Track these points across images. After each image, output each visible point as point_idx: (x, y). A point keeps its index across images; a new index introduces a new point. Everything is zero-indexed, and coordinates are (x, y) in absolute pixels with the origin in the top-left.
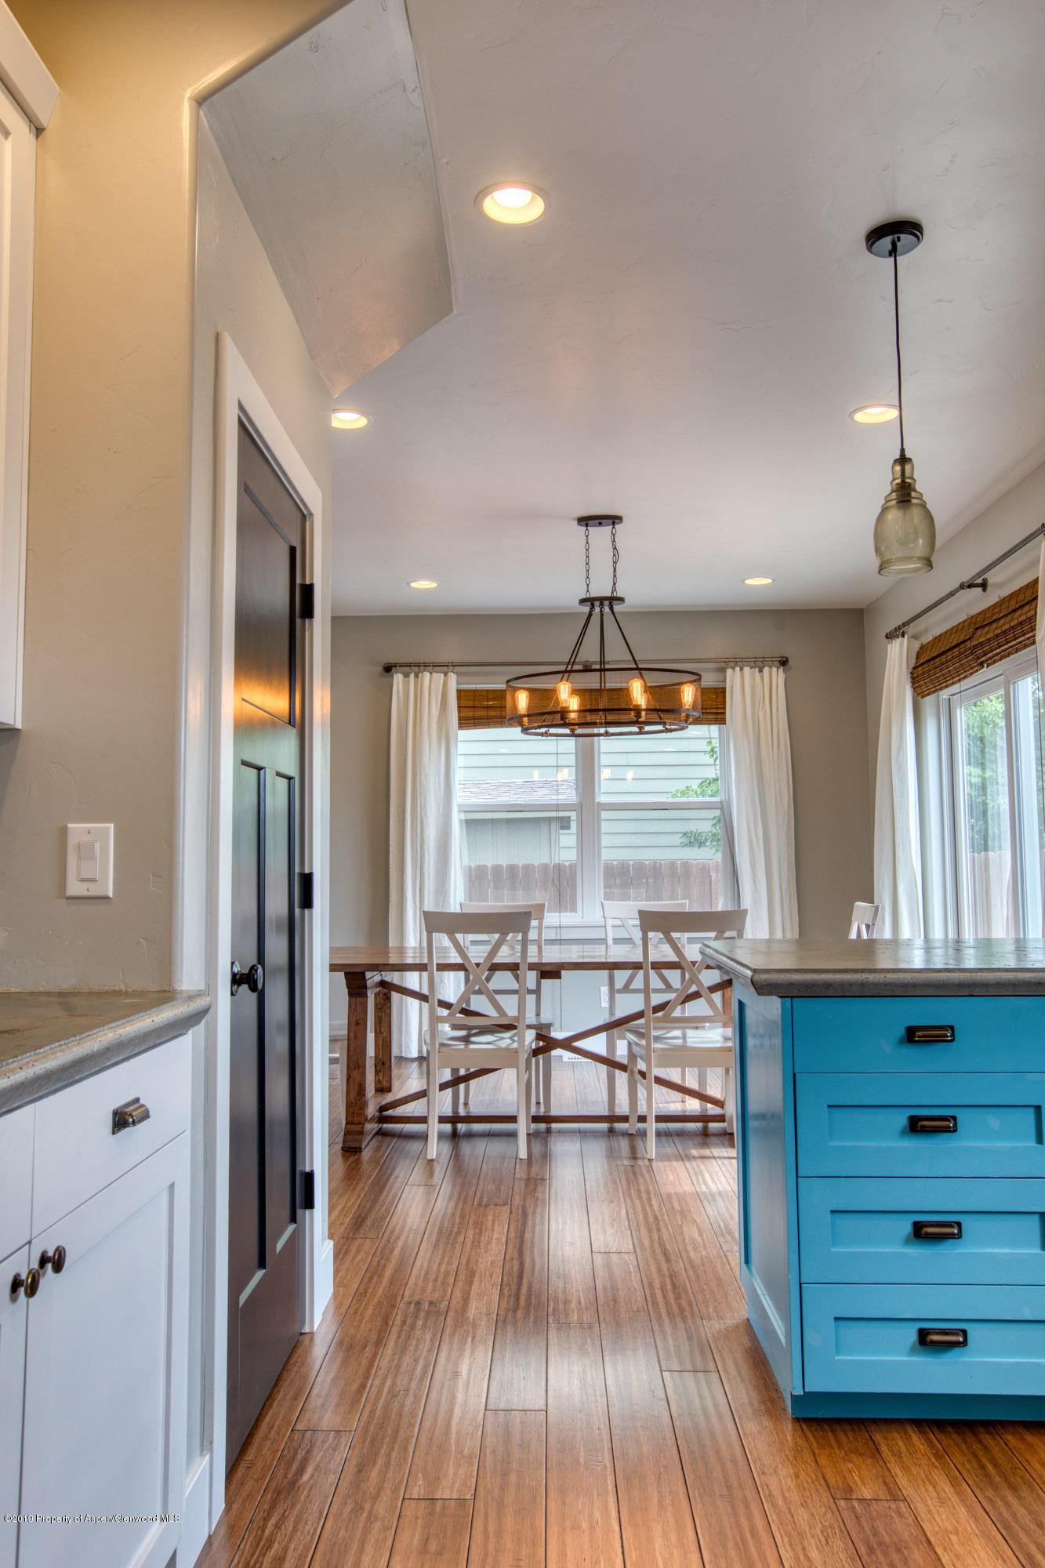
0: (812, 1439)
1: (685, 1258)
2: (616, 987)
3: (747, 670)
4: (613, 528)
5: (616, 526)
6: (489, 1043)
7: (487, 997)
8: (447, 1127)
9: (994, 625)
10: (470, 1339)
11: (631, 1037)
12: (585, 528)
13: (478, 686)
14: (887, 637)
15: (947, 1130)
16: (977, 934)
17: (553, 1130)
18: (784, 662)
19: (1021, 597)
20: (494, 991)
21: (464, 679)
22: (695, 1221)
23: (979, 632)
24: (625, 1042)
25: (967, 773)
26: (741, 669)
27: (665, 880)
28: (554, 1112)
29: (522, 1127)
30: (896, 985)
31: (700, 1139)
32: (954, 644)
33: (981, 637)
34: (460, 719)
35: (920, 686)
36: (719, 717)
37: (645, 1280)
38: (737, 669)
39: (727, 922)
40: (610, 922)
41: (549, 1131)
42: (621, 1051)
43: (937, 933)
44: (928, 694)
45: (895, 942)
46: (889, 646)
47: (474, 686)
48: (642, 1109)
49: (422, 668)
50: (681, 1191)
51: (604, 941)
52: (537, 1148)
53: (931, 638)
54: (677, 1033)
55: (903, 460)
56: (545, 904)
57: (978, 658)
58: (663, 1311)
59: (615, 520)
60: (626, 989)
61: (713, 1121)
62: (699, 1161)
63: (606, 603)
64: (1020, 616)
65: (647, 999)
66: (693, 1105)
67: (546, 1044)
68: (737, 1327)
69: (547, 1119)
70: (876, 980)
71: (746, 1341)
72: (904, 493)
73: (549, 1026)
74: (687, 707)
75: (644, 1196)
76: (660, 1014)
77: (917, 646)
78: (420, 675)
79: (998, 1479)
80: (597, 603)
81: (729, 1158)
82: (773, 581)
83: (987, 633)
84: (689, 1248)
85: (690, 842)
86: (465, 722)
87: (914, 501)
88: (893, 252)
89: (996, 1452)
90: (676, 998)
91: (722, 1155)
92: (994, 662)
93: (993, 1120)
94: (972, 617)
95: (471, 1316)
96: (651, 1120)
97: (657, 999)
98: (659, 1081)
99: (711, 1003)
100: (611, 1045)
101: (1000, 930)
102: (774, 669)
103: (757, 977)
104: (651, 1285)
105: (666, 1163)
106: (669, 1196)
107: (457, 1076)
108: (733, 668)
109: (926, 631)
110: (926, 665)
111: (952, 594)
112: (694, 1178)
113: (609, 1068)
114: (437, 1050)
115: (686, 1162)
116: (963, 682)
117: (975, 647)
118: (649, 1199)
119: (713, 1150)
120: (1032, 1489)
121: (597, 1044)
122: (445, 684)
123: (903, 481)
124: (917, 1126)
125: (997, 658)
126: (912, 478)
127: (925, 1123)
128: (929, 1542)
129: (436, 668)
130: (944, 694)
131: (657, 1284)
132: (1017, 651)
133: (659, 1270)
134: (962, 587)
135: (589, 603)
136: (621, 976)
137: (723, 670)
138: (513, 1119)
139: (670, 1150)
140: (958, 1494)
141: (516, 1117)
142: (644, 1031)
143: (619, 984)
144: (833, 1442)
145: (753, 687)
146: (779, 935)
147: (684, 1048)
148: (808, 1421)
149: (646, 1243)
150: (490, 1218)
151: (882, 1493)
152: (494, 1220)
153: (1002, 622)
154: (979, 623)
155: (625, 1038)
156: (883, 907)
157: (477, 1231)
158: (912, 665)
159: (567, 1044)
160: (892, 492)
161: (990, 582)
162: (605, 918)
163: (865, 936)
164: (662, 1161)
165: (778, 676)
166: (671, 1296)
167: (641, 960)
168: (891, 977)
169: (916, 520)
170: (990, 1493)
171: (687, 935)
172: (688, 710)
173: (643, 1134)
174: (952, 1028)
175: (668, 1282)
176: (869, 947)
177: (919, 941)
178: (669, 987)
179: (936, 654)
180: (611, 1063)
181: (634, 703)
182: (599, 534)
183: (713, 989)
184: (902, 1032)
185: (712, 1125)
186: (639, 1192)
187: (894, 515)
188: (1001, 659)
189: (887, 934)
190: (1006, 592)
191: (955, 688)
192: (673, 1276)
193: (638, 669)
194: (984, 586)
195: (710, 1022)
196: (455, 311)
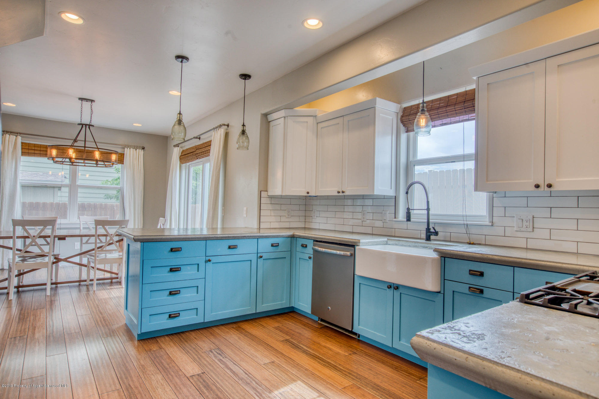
0: (142, 342)
1: (107, 313)
2: (83, 242)
3: (131, 149)
4: (91, 103)
5: (93, 103)
6: (33, 261)
7: (37, 246)
8: (16, 290)
9: (201, 149)
10: (37, 342)
11: (88, 256)
12: (81, 101)
13: (30, 142)
14: (174, 146)
15: (178, 270)
16: (191, 226)
17: (58, 286)
18: (143, 148)
19: (208, 144)
20: (40, 245)
21: (23, 139)
22: (109, 304)
23: (197, 150)
24: (87, 258)
25: (192, 182)
26: (130, 149)
27: (98, 209)
28: (59, 281)
29: (49, 287)
30: (169, 239)
31: (110, 284)
32: (191, 152)
33: (198, 152)
34: (22, 152)
35: (182, 161)
36: (122, 162)
37: (95, 319)
38: (129, 149)
39: (121, 223)
40: (82, 223)
41: (56, 287)
42: (85, 261)
43: (182, 227)
44: (184, 164)
45: (170, 229)
46: (174, 149)
47: (29, 142)
48: (92, 277)
49: (5, 133)
50: (104, 297)
51: (80, 228)
52: (53, 293)
53: (185, 149)
54: (104, 255)
55: (180, 114)
56: (57, 217)
57: (197, 157)
58: (101, 325)
59: (92, 101)
60: (87, 242)
61: (114, 279)
62: (110, 290)
63: (88, 126)
64: (207, 148)
65: (96, 245)
66: (108, 275)
67: (57, 260)
68: (123, 325)
69: (56, 283)
70: (164, 238)
71: (125, 328)
72: (180, 122)
73: (58, 255)
74: (113, 161)
75: (93, 300)
76: (100, 249)
77: (182, 150)
78: (4, 135)
79: (184, 341)
80: (84, 126)
81: (120, 288)
82: (142, 125)
83: (199, 151)
84: (108, 311)
85: (107, 198)
86: (23, 154)
87: (182, 124)
88: (182, 62)
89: (184, 337)
90: (105, 245)
91: (117, 287)
92: (200, 158)
93: (189, 267)
94: (196, 146)
95: (37, 337)
96: (95, 280)
97: (98, 245)
98: (98, 269)
99: (116, 246)
100: (81, 260)
101: (198, 226)
102: (140, 150)
103: (135, 238)
104: (97, 321)
105: (100, 291)
106: (101, 299)
107: (20, 273)
108: (127, 148)
109: (184, 146)
110: (183, 156)
111: (191, 139)
112: (109, 294)
113: (80, 266)
114: (15, 264)
115: (106, 291)
116: (192, 162)
117: (196, 154)
118: (95, 301)
119: (114, 286)
120: (190, 341)
121: (77, 259)
122: (16, 140)
123: (180, 119)
124: (172, 270)
125: (201, 157)
126: (182, 119)
127: (173, 269)
128: (168, 354)
129: (11, 133)
130: (188, 164)
131: (99, 320)
132: (206, 157)
133: (99, 317)
134: (194, 138)
135: (81, 125)
136: (85, 239)
137: (124, 148)
138: (45, 284)
139: (100, 287)
140: (175, 345)
141: (46, 284)
142: (94, 255)
143: (84, 241)
144: (147, 342)
145: (133, 155)
146: (137, 227)
147: (105, 259)
148: (141, 340)
149: (95, 311)
150: (39, 312)
151: (158, 348)
152: (40, 313)
153: (203, 149)
154: (197, 148)
155: (86, 257)
156: (168, 219)
157: (34, 316)
158: (180, 155)
159: (66, 260)
160: (177, 121)
161: (201, 138)
162: (80, 221)
163: (162, 227)
164: (98, 291)
165: (141, 152)
166: (103, 322)
167: (95, 234)
168: (168, 237)
169: (182, 129)
170: (182, 343)
171: (108, 227)
172: (113, 162)
173: (92, 285)
174: (181, 248)
175: (102, 319)
176: (163, 230)
177: (177, 229)
178: (101, 242)
179: (186, 153)
180: (81, 265)
181: (96, 158)
182: (87, 105)
183: (117, 242)
184: (170, 249)
185: (114, 280)
186: (91, 300)
187: (177, 127)
188: (202, 158)
189: (168, 227)
190: (205, 141)
191: (191, 163)
192: (103, 318)
193: (98, 148)
194: (199, 138)
195: (115, 251)
196: (44, 35)
